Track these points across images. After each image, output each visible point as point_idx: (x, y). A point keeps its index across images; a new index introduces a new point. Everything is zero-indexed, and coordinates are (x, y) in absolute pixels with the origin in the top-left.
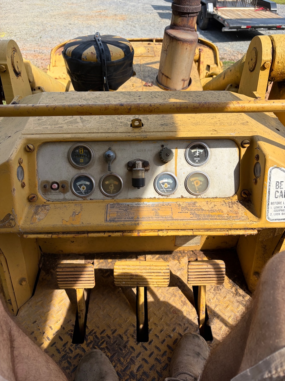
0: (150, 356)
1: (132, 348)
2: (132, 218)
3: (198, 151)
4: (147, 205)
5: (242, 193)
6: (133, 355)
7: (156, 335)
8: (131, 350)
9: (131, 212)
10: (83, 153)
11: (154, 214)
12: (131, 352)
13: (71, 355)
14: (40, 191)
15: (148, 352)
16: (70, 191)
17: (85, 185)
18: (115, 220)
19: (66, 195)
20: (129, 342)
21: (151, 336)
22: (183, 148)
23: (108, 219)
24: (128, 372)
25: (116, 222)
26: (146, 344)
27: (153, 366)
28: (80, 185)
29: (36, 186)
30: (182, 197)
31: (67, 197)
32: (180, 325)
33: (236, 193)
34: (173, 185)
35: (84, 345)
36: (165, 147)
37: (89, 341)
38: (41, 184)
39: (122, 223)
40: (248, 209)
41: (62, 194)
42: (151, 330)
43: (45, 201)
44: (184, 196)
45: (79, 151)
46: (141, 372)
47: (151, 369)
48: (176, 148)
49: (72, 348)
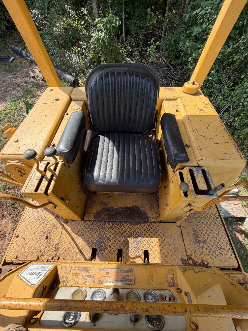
0: (118, 243)
1: (124, 247)
2: (121, 271)
3: (69, 320)
4: (112, 282)
5: (56, 286)
6: (124, 244)
7: (115, 252)
8: (125, 246)
9: (121, 276)
10: (154, 321)
11: (109, 273)
12: (125, 245)
13: (148, 245)
14: (176, 296)
15: (118, 245)
16: (158, 296)
17: (149, 299)
18: (129, 270)
19: (160, 293)
20: (125, 249)
21: (117, 252)
22: (80, 322)
23: (133, 270)
24: (126, 237)
25: (129, 269)
26: (119, 248)
27: (117, 239)
28: (152, 299)
29: (179, 298)
30: (90, 288)
31: (159, 292)
32: (104, 257)
33: (59, 289)
34: (94, 296)
35: (144, 249)
36: (93, 324)
37: (142, 251)
38: (177, 300)
39: (126, 267)
40: (58, 275)
41: (162, 294)
42: (117, 254)
43: (171, 290)
44: (89, 288)
45: (157, 324)
46: (121, 237)
47: (118, 238)
48: (85, 322)
49: (148, 248)
